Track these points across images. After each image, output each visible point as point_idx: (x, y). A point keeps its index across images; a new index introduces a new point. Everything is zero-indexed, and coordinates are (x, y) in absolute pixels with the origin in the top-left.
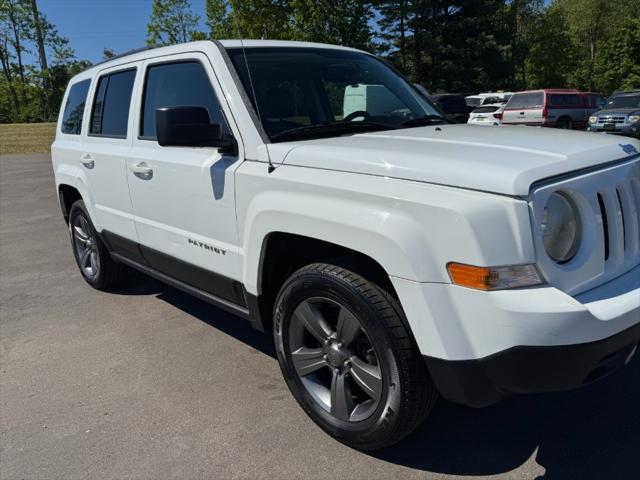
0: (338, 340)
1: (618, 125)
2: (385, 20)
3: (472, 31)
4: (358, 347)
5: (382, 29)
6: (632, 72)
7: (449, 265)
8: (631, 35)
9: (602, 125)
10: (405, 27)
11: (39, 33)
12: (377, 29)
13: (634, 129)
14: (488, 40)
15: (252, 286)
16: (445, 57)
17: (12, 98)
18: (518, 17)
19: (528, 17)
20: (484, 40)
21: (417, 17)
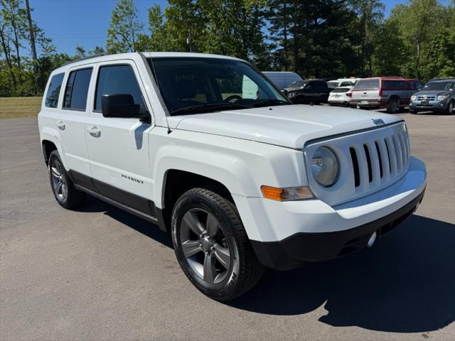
0: (207, 234)
1: (430, 102)
2: (273, 27)
3: (334, 35)
4: (218, 238)
5: (271, 34)
6: (446, 64)
7: (262, 187)
8: (445, 39)
9: (420, 102)
10: (288, 32)
11: (32, 35)
12: (268, 33)
13: (442, 105)
14: (345, 42)
15: (159, 203)
16: (315, 53)
17: (11, 79)
18: (366, 26)
19: (373, 26)
20: (342, 42)
21: (295, 26)
